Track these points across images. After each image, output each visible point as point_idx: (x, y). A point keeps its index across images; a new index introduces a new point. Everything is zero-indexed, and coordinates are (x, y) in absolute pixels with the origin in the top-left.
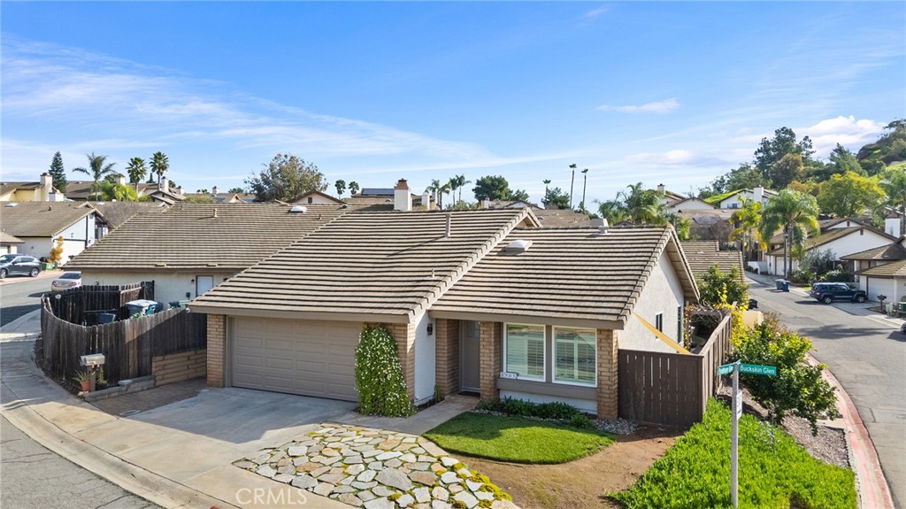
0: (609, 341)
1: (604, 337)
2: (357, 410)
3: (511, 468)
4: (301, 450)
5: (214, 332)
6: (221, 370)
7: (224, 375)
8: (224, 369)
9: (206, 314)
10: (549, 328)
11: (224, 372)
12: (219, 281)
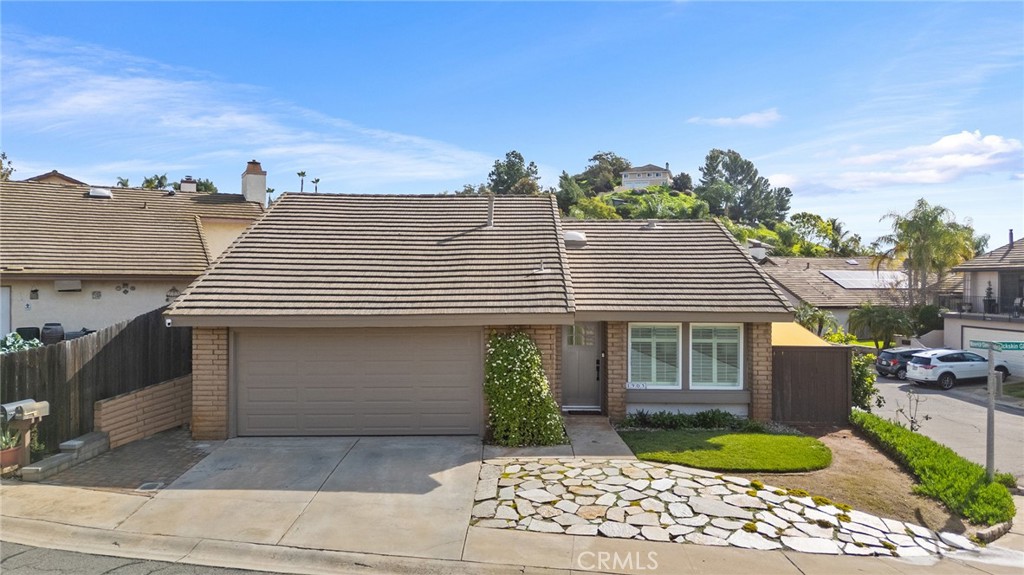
0: (768, 336)
1: (762, 332)
5: (205, 357)
6: (224, 413)
7: (228, 420)
8: (228, 410)
9: (191, 329)
10: (686, 326)
11: (228, 415)
12: (22, 295)
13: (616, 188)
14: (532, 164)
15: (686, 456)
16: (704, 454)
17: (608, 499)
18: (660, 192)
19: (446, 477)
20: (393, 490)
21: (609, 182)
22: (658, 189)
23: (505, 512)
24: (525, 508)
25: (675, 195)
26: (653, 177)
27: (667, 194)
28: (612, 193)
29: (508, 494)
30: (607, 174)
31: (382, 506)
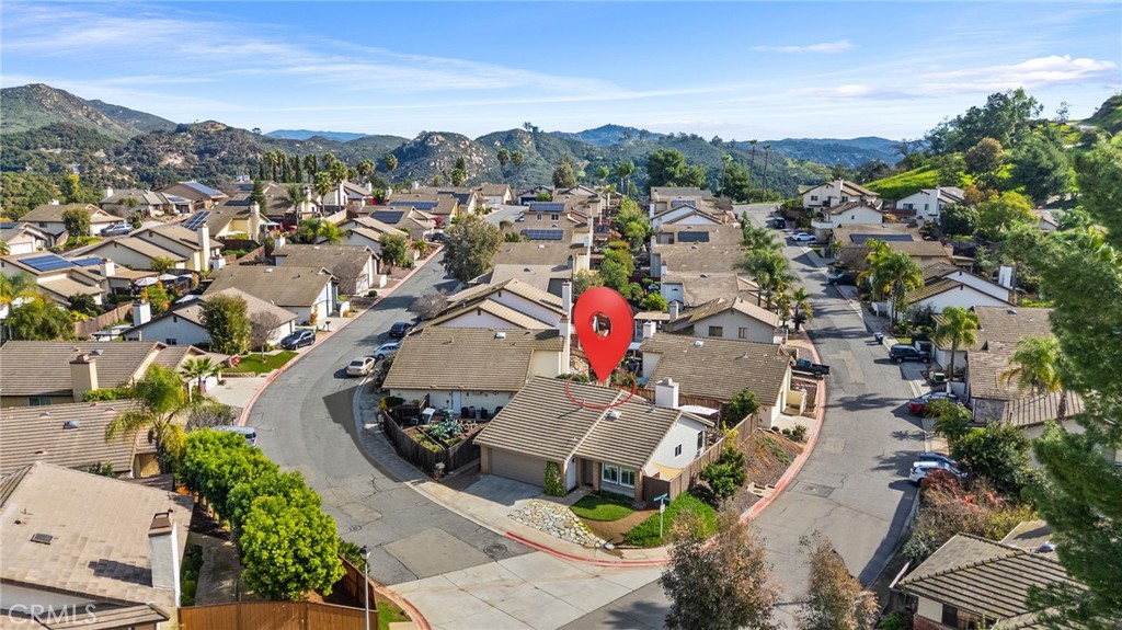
0: (640, 472)
2: (545, 492)
3: (596, 523)
4: (528, 512)
6: (487, 468)
12: (464, 395)
15: (580, 509)
16: (585, 510)
17: (540, 517)
19: (519, 502)
23: (517, 515)
24: (521, 515)
31: (496, 507)
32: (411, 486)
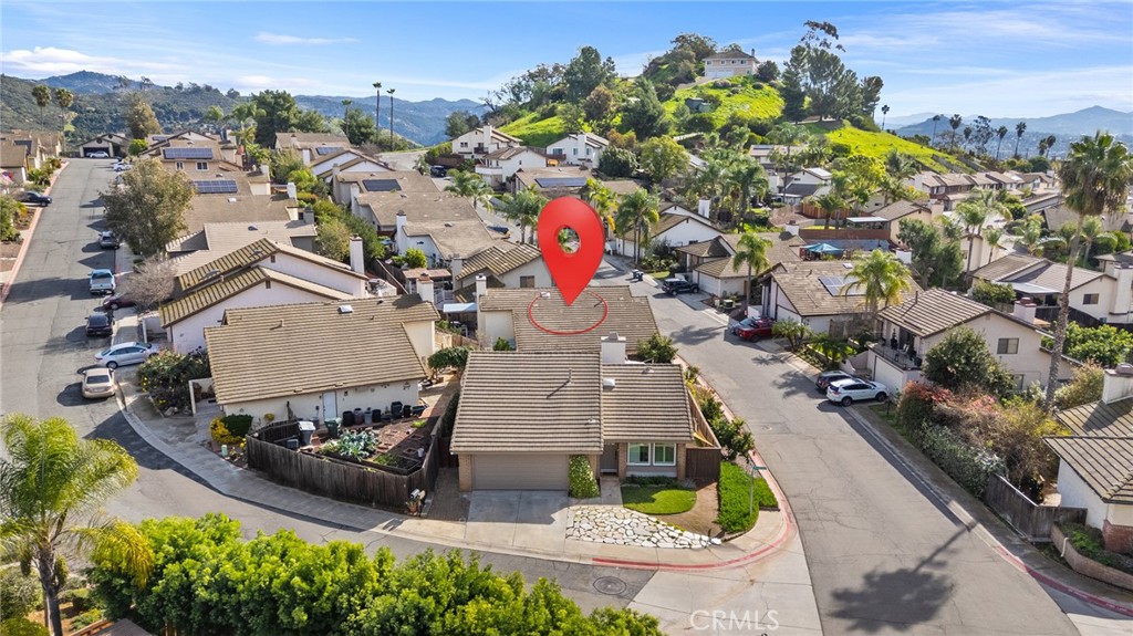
2: (571, 496)
4: (587, 527)
6: (470, 482)
7: (472, 485)
12: (341, 395)
13: (698, 79)
14: (609, 60)
15: (641, 506)
16: (647, 505)
17: (608, 528)
18: (743, 85)
19: (556, 516)
20: (540, 523)
21: (690, 72)
22: (741, 80)
23: (576, 533)
24: (582, 532)
25: (759, 87)
26: (738, 65)
27: (750, 86)
28: (693, 84)
29: (577, 525)
30: (687, 62)
31: (538, 529)
32: (386, 532)
